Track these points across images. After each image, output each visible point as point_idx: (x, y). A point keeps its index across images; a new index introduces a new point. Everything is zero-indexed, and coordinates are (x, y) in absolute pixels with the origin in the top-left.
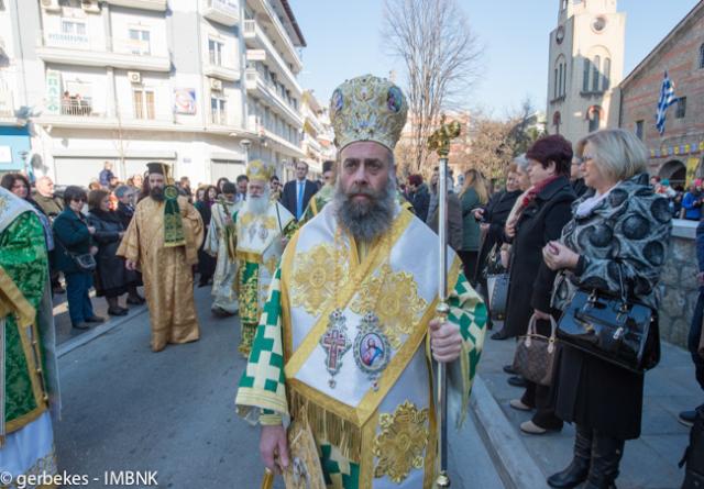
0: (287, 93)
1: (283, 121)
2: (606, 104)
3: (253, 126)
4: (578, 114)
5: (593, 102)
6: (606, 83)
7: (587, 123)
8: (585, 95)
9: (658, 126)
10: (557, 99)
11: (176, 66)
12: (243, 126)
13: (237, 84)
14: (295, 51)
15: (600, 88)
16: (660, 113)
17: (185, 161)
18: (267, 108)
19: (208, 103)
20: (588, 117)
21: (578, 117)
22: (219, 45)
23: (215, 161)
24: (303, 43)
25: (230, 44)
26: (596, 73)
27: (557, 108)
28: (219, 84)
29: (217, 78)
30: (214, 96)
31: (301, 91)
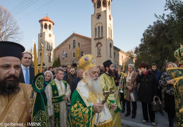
4: (47, 54)
5: (49, 52)
6: (52, 48)
7: (48, 56)
8: (48, 50)
9: (63, 59)
15: (51, 49)
16: (63, 56)
20: (48, 55)
21: (46, 55)
26: (50, 46)
27: (41, 52)
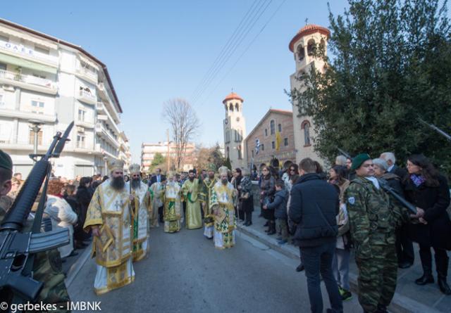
0: (113, 133)
1: (110, 146)
2: (242, 145)
3: (98, 149)
5: (239, 144)
7: (237, 151)
8: (236, 141)
10: (227, 142)
11: (58, 119)
12: (94, 149)
13: (92, 130)
14: (117, 114)
15: (240, 140)
16: (257, 149)
17: (59, 166)
18: (104, 140)
19: (76, 138)
20: (237, 149)
22: (84, 112)
23: (77, 166)
24: (121, 111)
25: (90, 113)
26: (239, 135)
27: (227, 145)
28: (83, 130)
29: (81, 126)
30: (79, 135)
31: (119, 132)
